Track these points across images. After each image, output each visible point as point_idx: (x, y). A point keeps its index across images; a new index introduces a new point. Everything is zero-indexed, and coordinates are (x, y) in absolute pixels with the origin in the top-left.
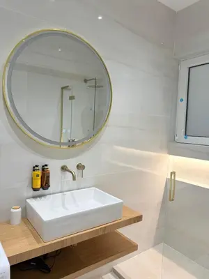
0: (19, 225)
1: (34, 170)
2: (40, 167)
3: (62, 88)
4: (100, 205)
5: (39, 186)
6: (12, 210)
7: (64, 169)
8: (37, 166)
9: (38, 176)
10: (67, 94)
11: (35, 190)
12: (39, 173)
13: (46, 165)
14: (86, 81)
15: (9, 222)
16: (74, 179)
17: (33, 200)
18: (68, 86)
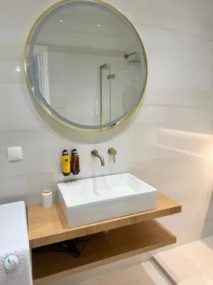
0: (50, 208)
1: (64, 155)
2: (69, 152)
3: (101, 67)
4: (134, 193)
5: (69, 171)
6: (44, 194)
7: (94, 153)
8: (65, 151)
9: (66, 160)
10: (106, 73)
11: (65, 174)
12: (68, 158)
13: (75, 150)
14: (126, 56)
15: (41, 205)
16: (103, 164)
17: (65, 184)
18: (106, 65)
